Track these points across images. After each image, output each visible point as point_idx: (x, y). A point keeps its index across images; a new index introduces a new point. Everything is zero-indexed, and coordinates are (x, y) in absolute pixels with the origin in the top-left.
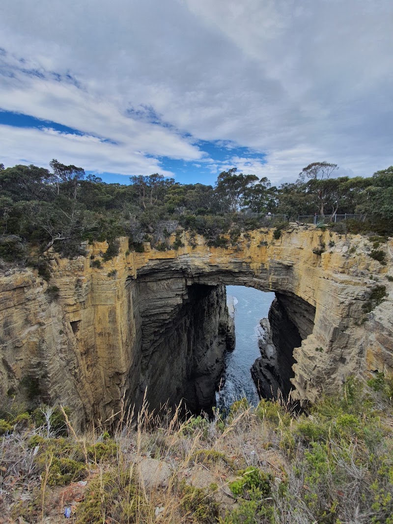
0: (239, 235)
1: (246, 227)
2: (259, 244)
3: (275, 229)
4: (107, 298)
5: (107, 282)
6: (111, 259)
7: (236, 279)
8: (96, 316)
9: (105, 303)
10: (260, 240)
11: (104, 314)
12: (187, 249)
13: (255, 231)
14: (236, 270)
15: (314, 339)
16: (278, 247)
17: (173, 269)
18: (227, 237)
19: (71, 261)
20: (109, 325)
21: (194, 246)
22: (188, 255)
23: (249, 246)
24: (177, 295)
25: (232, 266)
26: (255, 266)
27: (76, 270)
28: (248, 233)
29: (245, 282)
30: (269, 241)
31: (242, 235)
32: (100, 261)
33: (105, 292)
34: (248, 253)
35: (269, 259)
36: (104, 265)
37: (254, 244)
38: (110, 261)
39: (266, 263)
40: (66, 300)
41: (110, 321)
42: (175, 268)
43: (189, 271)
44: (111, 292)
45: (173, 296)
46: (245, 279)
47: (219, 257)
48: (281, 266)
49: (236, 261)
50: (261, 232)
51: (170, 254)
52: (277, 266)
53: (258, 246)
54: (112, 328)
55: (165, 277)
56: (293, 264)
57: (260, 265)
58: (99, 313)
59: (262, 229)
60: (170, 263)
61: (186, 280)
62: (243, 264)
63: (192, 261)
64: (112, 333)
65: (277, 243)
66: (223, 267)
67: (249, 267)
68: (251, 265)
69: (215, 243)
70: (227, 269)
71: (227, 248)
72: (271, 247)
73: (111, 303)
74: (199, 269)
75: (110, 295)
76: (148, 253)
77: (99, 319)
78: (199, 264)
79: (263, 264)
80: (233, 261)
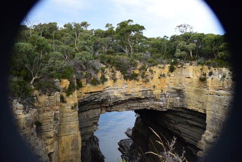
0: (146, 70)
1: (149, 64)
2: (159, 76)
3: (169, 65)
4: (71, 129)
5: (71, 114)
6: (72, 94)
7: (141, 104)
8: (60, 146)
9: (69, 134)
10: (160, 73)
11: (67, 143)
12: (109, 83)
13: (154, 67)
14: (143, 97)
15: (209, 133)
16: (173, 78)
17: (96, 101)
18: (137, 72)
19: (50, 97)
20: (71, 153)
21: (115, 80)
22: (109, 88)
23: (152, 78)
24: (94, 123)
25: (141, 94)
26: (157, 92)
27: (55, 105)
28: (151, 68)
29: (148, 105)
30: (166, 74)
31: (148, 70)
32: (64, 96)
33: (69, 124)
34: (152, 83)
35: (166, 86)
36: (67, 99)
37: (156, 76)
38: (71, 96)
39: (164, 90)
40: (48, 133)
41: (72, 149)
42: (97, 100)
43: (109, 101)
44: (75, 122)
45: (91, 124)
46: (148, 103)
47: (132, 88)
48: (175, 91)
49: (143, 90)
50: (160, 67)
51: (100, 88)
52: (172, 91)
53: (159, 78)
54: (75, 155)
55: (88, 109)
56: (183, 88)
57: (160, 91)
58: (63, 143)
59: (159, 65)
60: (96, 96)
61: (101, 110)
62: (148, 92)
63: (112, 92)
64: (74, 159)
65: (172, 75)
66: (135, 95)
67: (152, 93)
68: (154, 92)
69: (130, 77)
70: (138, 96)
71: (138, 80)
72: (168, 77)
73: (74, 132)
74: (117, 98)
75: (74, 126)
76: (84, 88)
77: (62, 149)
78: (117, 95)
79: (162, 91)
80: (142, 90)
